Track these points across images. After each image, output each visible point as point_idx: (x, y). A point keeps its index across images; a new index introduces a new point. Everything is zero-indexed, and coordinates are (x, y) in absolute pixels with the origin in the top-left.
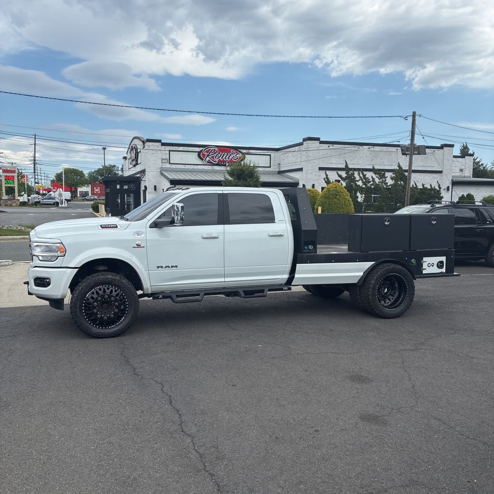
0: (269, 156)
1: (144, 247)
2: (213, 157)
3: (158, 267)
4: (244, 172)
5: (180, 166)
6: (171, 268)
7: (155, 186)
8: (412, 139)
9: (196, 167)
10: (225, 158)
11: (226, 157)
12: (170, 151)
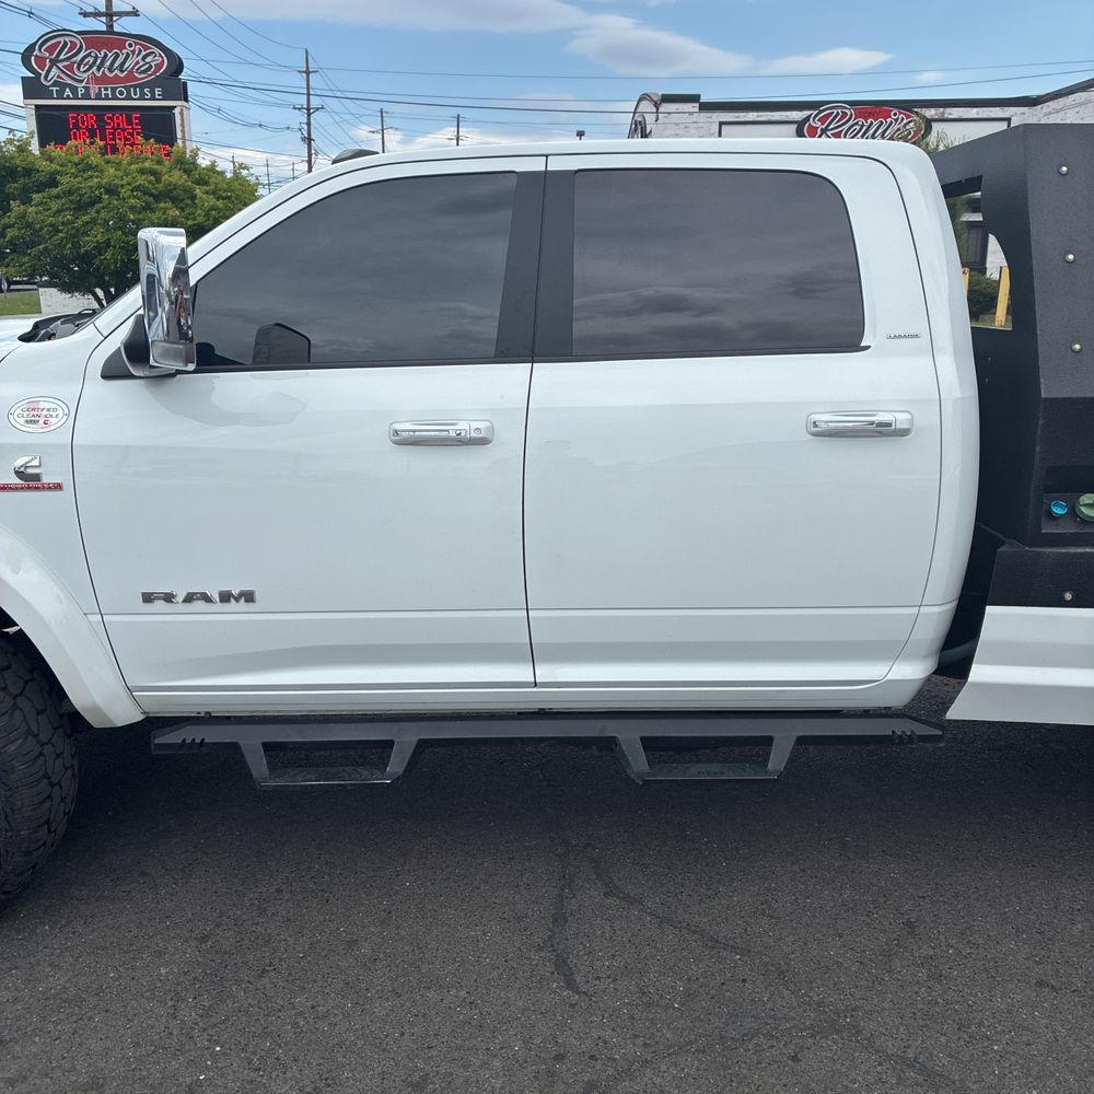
1: (58, 487)
3: (148, 598)
6: (220, 607)
12: (721, 124)
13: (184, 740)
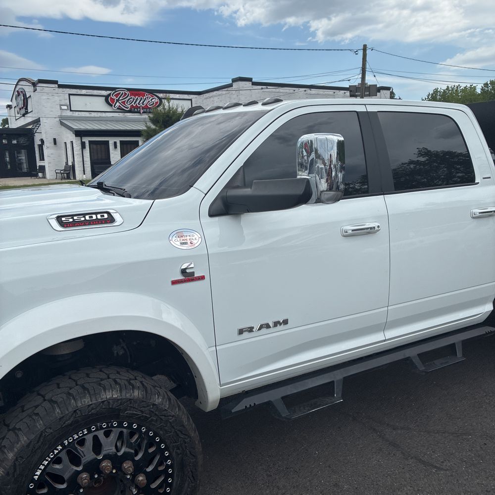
0: (190, 102)
1: (203, 278)
2: (124, 102)
3: (241, 332)
4: (171, 118)
5: (83, 114)
6: (273, 330)
7: (55, 140)
8: (363, 78)
9: (104, 115)
10: (139, 104)
11: (139, 101)
12: (70, 95)
13: (246, 407)
